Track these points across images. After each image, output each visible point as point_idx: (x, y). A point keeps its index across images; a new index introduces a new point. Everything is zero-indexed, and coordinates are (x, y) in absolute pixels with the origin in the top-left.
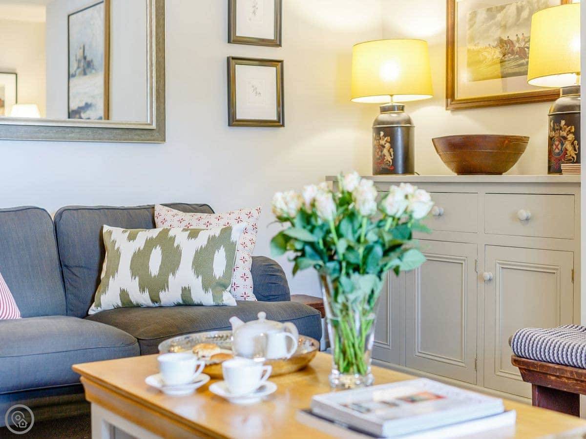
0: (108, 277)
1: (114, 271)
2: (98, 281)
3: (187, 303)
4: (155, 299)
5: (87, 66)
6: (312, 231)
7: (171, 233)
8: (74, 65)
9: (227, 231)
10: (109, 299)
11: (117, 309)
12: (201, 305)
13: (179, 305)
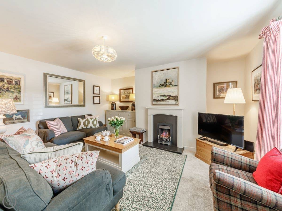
0: (79, 125)
1: (80, 124)
2: (78, 126)
3: (91, 128)
4: (87, 127)
5: (68, 93)
7: (88, 119)
8: (65, 93)
9: (96, 118)
10: (80, 128)
11: (81, 129)
12: (93, 128)
13: (90, 128)
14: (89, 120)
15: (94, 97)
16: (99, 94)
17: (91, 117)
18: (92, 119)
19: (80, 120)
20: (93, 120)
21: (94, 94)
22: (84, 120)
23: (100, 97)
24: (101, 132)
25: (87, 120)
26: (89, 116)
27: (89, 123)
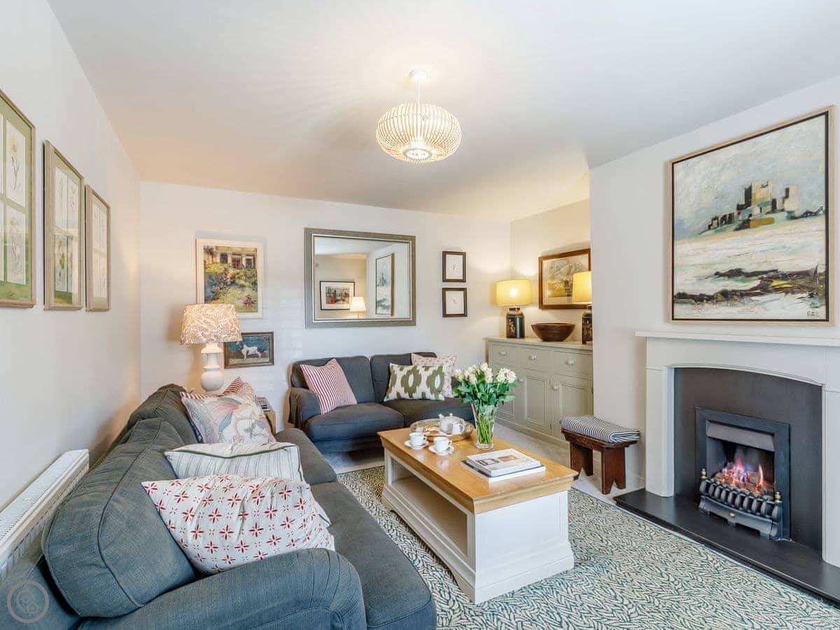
0: (391, 386)
1: (394, 383)
2: (388, 387)
3: (424, 399)
4: (411, 396)
5: (384, 282)
6: (468, 387)
7: (418, 369)
8: (378, 282)
9: (441, 368)
10: (392, 395)
11: (395, 400)
12: (429, 400)
13: (420, 399)
14: (418, 371)
15: (445, 290)
16: (463, 281)
17: (427, 360)
18: (427, 368)
19: (395, 368)
20: (430, 372)
21: (445, 280)
22: (407, 368)
23: (464, 290)
24: (438, 417)
25: (415, 371)
26: (423, 358)
27: (418, 381)
